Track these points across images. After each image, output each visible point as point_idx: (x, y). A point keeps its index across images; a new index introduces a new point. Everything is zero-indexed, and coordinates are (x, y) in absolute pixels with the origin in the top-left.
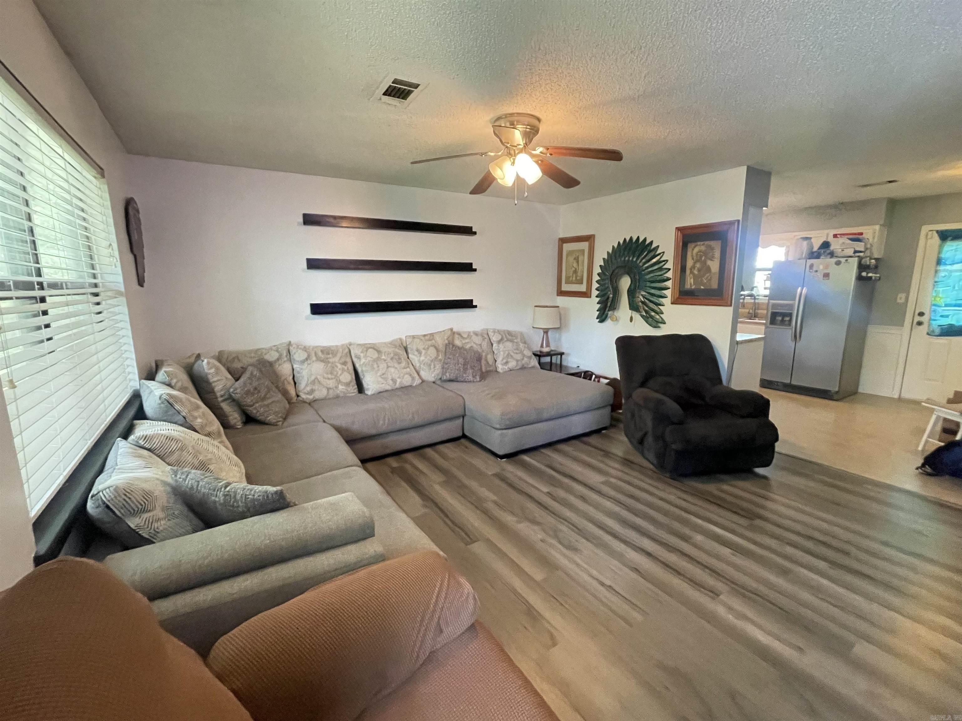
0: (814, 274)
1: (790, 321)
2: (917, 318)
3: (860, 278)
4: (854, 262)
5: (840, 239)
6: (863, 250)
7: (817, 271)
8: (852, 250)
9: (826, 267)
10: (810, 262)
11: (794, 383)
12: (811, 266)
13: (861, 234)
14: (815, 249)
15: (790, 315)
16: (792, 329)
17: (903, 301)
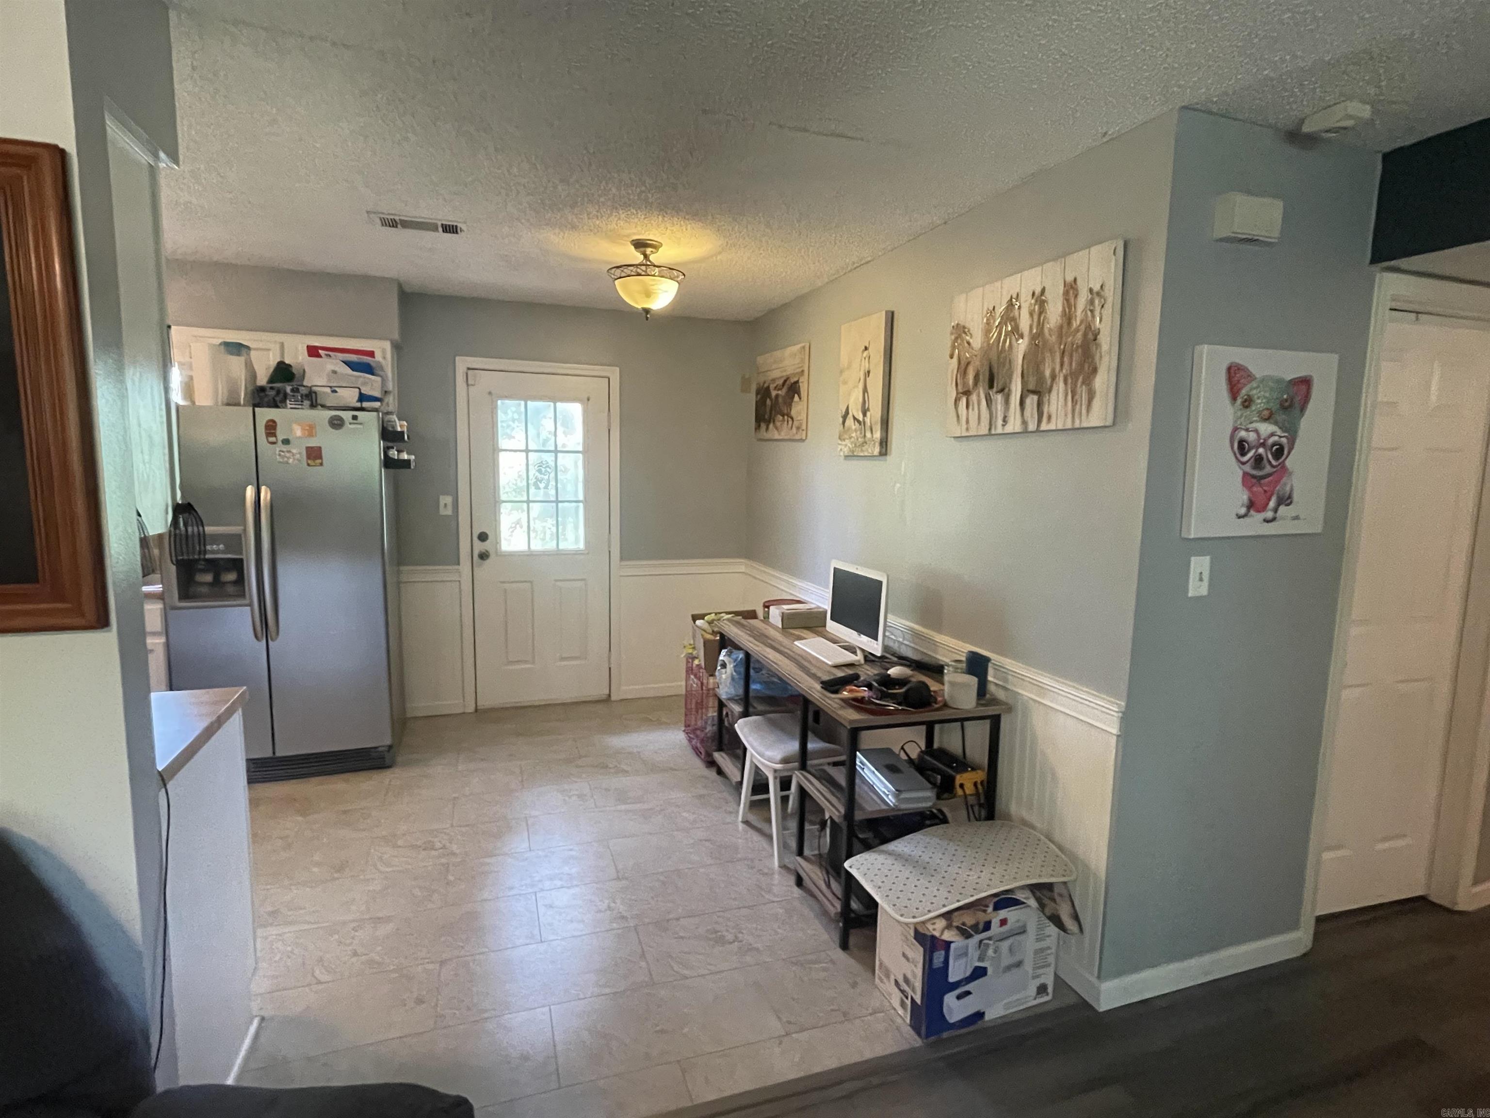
0: (280, 447)
1: (241, 581)
2: (479, 546)
3: (388, 463)
4: (370, 421)
5: (324, 360)
6: (377, 394)
7: (286, 442)
8: (355, 394)
9: (311, 431)
10: (265, 414)
11: (282, 752)
12: (271, 428)
13: (371, 354)
14: (262, 380)
15: (238, 565)
16: (250, 605)
17: (449, 512)
